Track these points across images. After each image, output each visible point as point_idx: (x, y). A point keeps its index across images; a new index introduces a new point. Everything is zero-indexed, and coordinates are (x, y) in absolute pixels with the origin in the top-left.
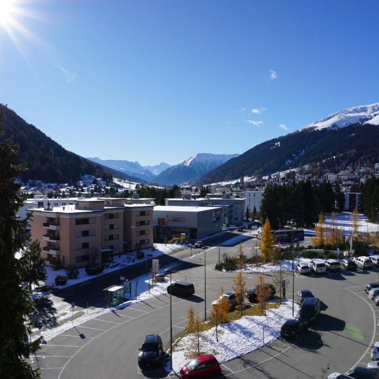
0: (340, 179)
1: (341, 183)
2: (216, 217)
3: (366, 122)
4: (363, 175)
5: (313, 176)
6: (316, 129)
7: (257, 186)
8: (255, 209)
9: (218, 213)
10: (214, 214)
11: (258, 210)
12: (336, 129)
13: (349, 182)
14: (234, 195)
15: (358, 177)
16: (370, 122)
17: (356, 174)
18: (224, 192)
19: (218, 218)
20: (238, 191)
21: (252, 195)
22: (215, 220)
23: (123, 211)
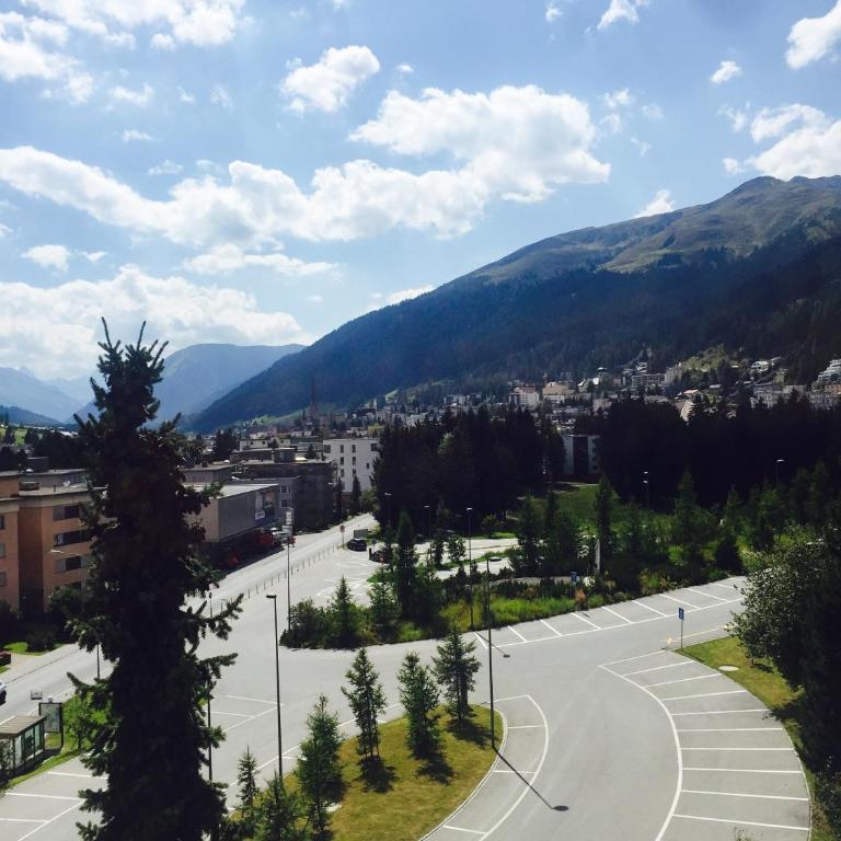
0: (548, 402)
1: (551, 412)
2: (263, 509)
3: (599, 268)
4: (598, 393)
5: (484, 397)
6: (487, 284)
7: (353, 424)
8: (356, 483)
9: (268, 499)
10: (259, 502)
11: (366, 485)
12: (534, 284)
13: (570, 410)
14: (300, 448)
15: (588, 396)
16: (609, 266)
17: (581, 390)
18: (274, 445)
19: (270, 513)
20: (308, 440)
21: (348, 448)
22: (263, 516)
23: (15, 508)
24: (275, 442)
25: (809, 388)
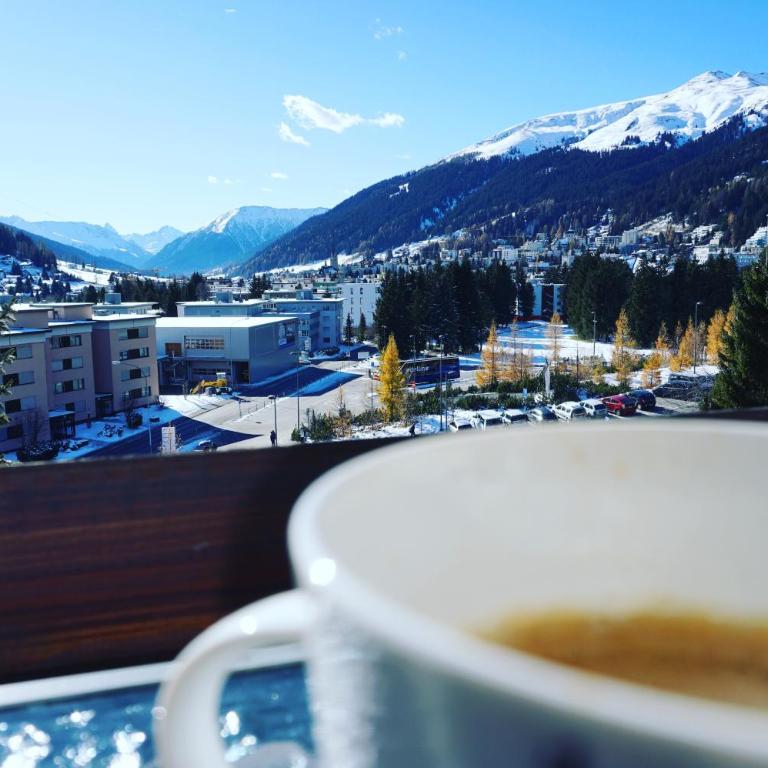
0: (525, 257)
1: (527, 265)
2: (286, 336)
3: (573, 146)
4: (567, 250)
5: (472, 253)
6: (478, 158)
7: (365, 273)
8: (363, 319)
9: (290, 329)
10: (282, 332)
11: (370, 321)
12: (518, 158)
13: (542, 264)
14: (320, 291)
15: (557, 254)
16: (581, 145)
17: (553, 248)
18: (299, 287)
19: (291, 340)
20: (328, 285)
21: (357, 291)
22: (285, 343)
23: (89, 330)
24: (300, 285)
25: (738, 250)
